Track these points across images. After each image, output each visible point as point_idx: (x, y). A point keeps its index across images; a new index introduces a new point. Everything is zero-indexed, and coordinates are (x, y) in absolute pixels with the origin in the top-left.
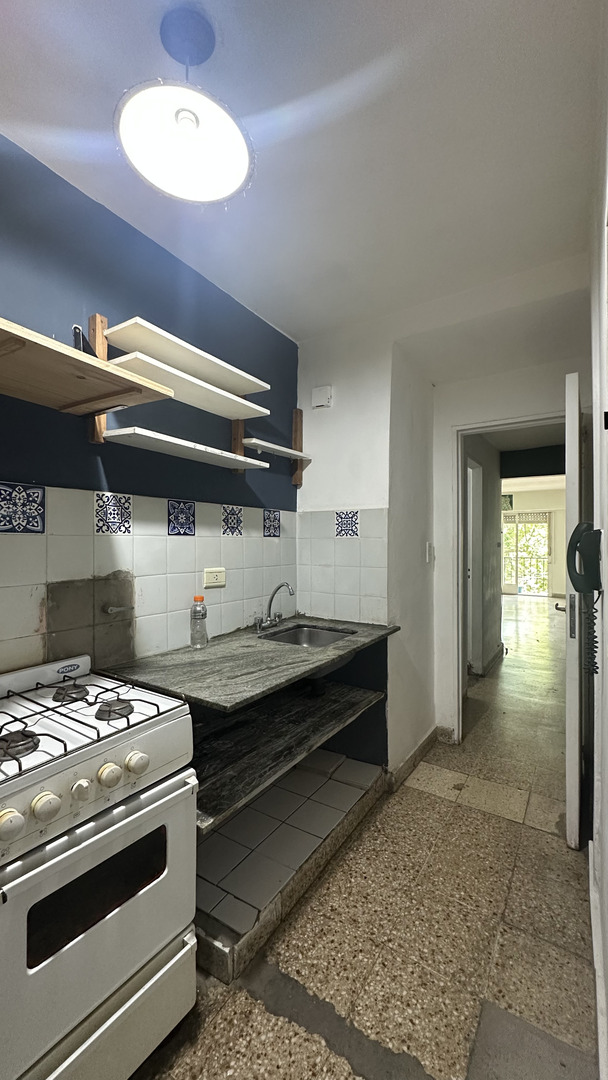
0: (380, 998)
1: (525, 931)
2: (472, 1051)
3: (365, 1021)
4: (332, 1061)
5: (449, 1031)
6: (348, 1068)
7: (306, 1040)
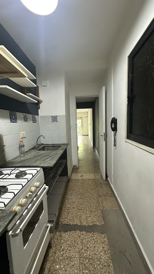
0: (85, 218)
1: (103, 196)
2: (103, 218)
3: (85, 223)
4: (82, 233)
5: (99, 217)
6: (85, 232)
7: (75, 233)
